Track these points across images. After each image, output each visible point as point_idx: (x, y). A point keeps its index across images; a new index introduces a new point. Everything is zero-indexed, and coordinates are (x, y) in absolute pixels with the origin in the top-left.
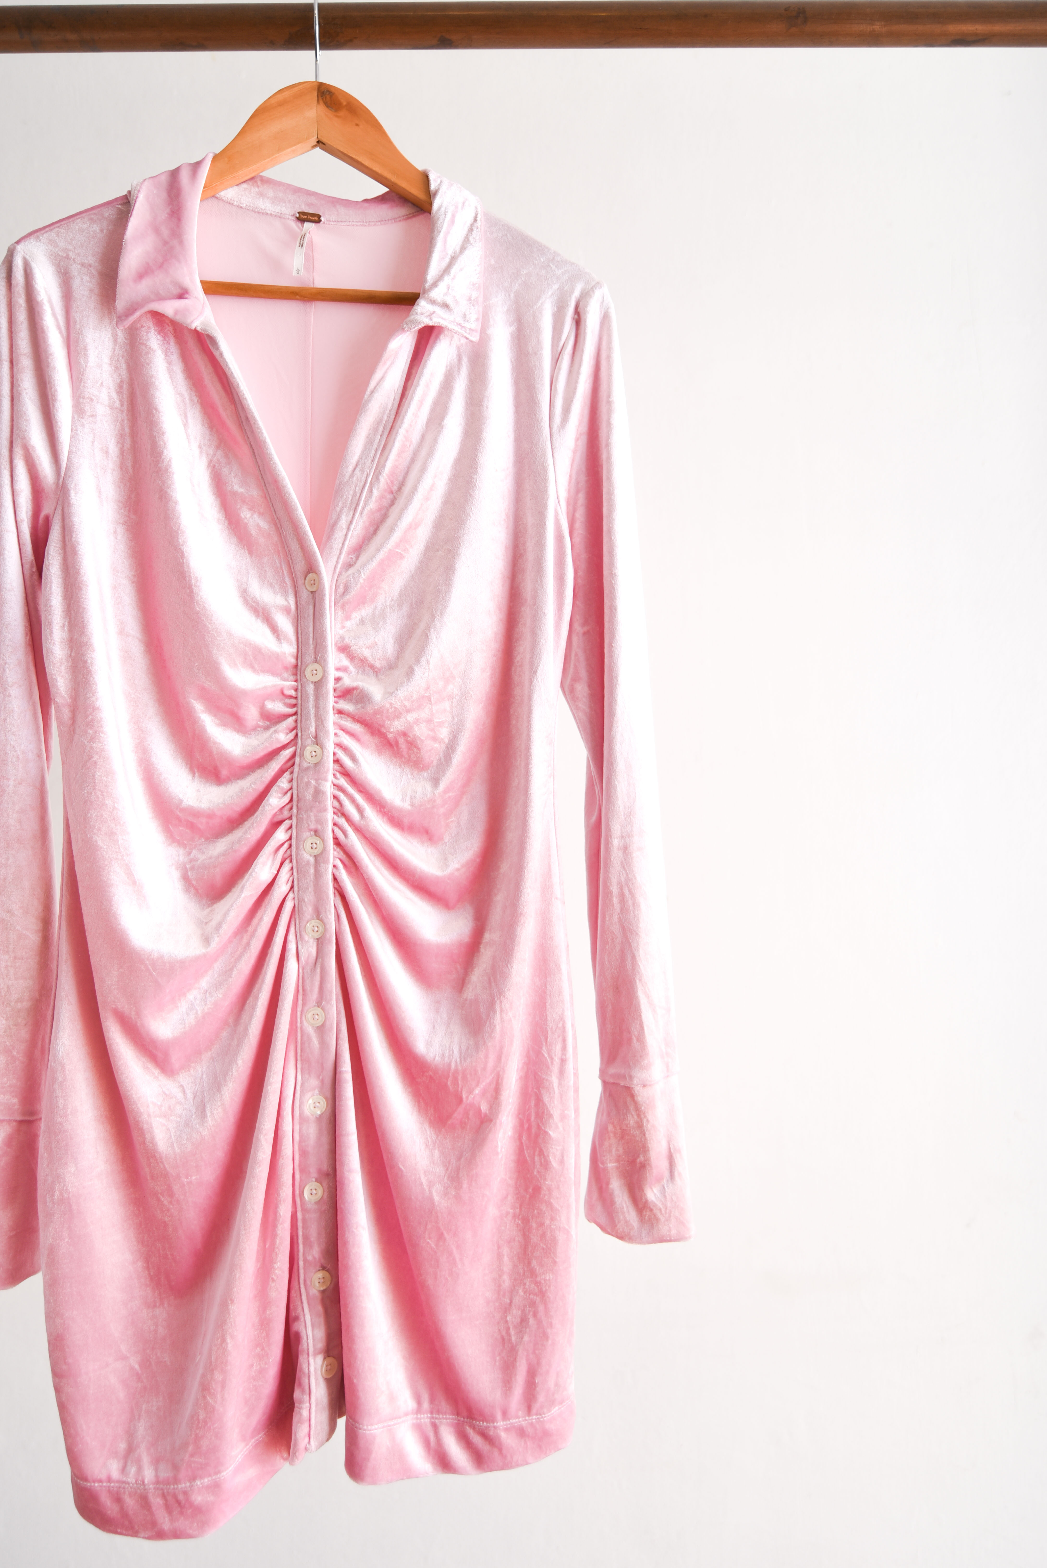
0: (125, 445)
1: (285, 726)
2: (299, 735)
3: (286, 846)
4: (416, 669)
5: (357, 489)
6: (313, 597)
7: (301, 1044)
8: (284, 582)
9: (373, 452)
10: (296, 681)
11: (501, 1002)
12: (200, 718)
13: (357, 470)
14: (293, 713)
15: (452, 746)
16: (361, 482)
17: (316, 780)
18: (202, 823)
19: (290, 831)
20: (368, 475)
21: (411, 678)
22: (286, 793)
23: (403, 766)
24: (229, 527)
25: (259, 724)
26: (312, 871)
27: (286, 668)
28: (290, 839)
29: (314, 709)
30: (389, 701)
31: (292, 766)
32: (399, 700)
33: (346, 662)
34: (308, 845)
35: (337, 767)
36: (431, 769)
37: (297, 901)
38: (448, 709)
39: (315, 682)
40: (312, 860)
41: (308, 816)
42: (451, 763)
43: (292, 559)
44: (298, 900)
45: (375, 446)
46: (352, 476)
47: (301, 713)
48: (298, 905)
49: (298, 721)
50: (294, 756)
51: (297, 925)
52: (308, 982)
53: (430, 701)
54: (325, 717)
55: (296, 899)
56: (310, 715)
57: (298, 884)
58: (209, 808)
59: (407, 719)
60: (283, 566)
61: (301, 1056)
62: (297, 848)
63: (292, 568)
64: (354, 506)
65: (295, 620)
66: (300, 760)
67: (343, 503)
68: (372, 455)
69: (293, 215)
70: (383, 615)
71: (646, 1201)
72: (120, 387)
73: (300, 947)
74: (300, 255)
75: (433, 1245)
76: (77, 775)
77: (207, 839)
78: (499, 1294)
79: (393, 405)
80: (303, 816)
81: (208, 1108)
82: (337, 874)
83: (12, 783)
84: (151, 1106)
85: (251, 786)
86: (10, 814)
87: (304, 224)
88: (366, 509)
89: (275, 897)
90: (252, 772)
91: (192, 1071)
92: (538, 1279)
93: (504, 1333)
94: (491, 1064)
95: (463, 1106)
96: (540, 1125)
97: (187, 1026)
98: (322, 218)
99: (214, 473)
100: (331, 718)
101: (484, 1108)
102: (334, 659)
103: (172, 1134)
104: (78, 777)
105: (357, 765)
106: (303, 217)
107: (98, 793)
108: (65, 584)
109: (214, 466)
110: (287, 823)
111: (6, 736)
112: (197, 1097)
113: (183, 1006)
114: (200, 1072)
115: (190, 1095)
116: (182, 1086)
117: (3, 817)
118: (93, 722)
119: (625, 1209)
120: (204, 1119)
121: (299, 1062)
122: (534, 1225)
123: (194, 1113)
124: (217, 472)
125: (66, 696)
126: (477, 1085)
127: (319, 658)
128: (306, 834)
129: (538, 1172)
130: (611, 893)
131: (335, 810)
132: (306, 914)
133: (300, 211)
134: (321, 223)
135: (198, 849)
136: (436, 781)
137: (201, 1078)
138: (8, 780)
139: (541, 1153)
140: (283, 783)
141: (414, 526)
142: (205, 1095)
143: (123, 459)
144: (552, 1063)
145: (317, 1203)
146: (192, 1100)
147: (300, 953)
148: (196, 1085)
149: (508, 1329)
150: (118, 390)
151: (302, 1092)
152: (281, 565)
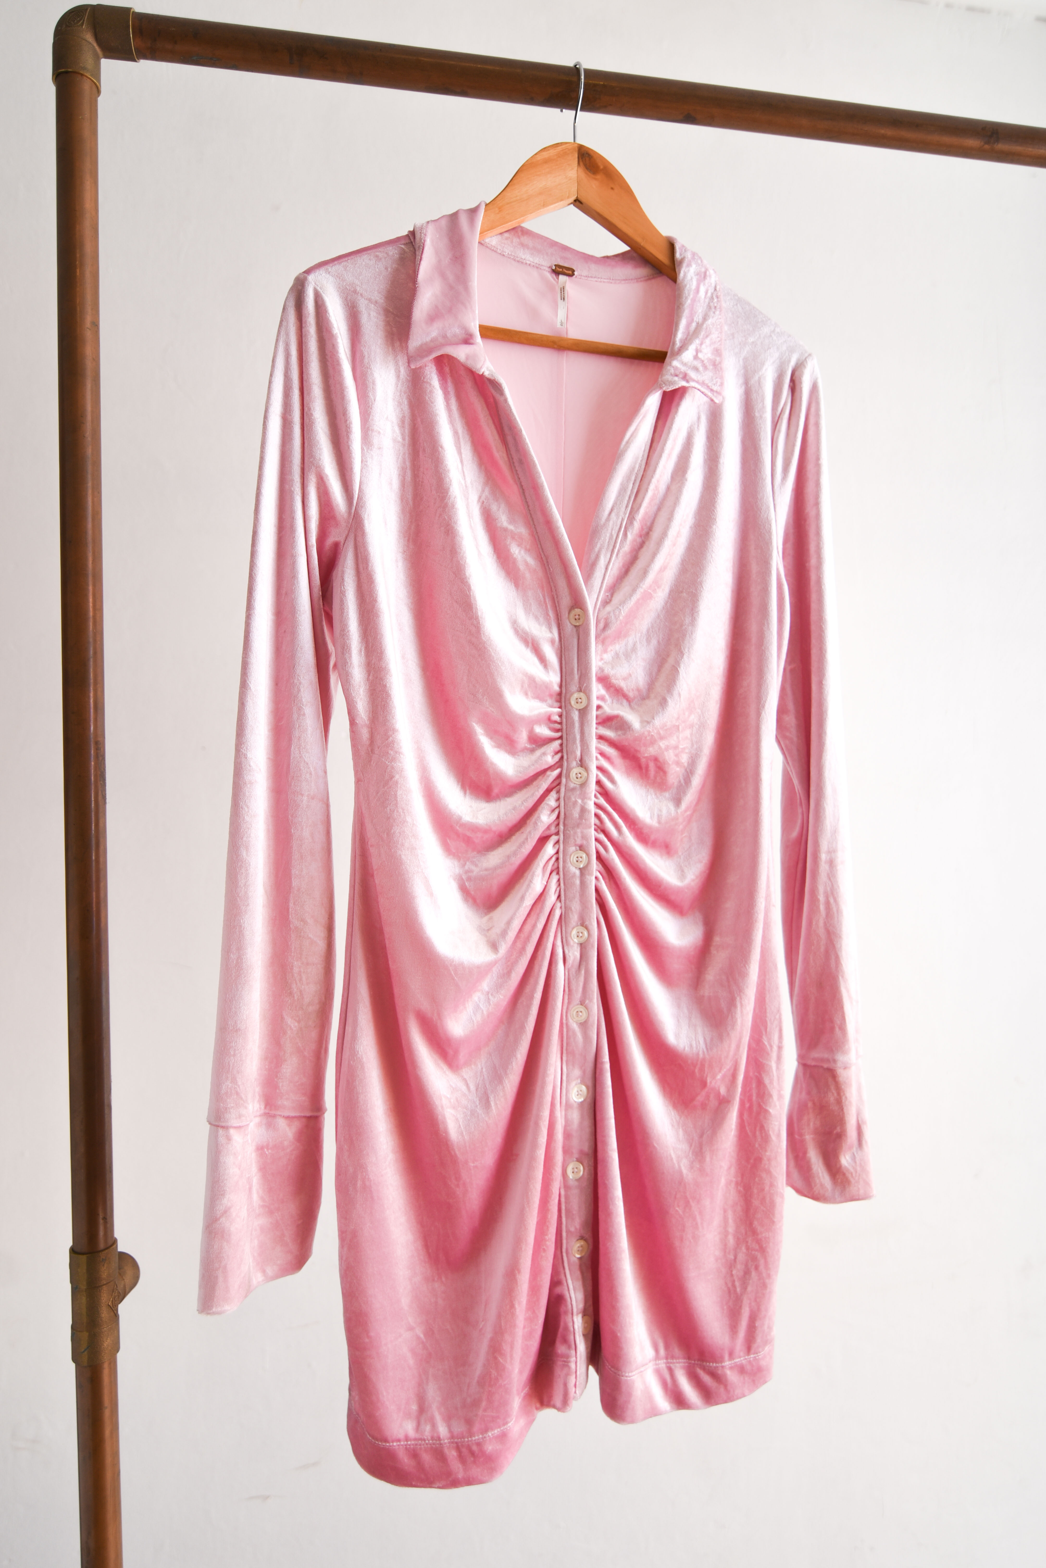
0: (406, 477)
1: (552, 749)
2: (565, 757)
3: (554, 859)
4: (670, 701)
5: (613, 532)
6: (577, 631)
7: (567, 1039)
8: (548, 615)
9: (627, 498)
10: (560, 707)
11: (741, 998)
12: (479, 740)
13: (613, 514)
14: (558, 737)
15: (691, 770)
16: (616, 526)
17: (583, 800)
18: (478, 838)
19: (557, 846)
20: (623, 520)
21: (666, 708)
22: (553, 811)
23: (648, 787)
24: (498, 561)
25: (529, 746)
26: (578, 882)
27: (551, 696)
28: (557, 852)
29: (579, 735)
30: (648, 729)
31: (558, 787)
32: (656, 729)
33: (603, 692)
34: (574, 858)
35: (598, 788)
36: (671, 790)
37: (564, 909)
38: (689, 736)
39: (580, 710)
40: (578, 872)
41: (575, 833)
42: (691, 785)
43: (557, 594)
44: (565, 907)
45: (629, 492)
46: (608, 519)
47: (567, 738)
48: (565, 913)
49: (564, 745)
50: (559, 776)
51: (564, 932)
52: (573, 983)
53: (678, 729)
54: (589, 742)
55: (563, 907)
56: (576, 740)
57: (565, 894)
58: (487, 824)
59: (660, 745)
60: (547, 600)
61: (567, 1050)
62: (564, 862)
63: (556, 602)
64: (611, 548)
65: (559, 652)
66: (566, 781)
67: (601, 545)
68: (626, 502)
69: (550, 267)
70: (634, 649)
71: (841, 1167)
72: (403, 421)
73: (566, 951)
74: (563, 308)
75: (681, 1213)
76: (378, 793)
77: (479, 852)
78: (725, 1252)
79: (643, 456)
80: (570, 832)
81: (492, 1099)
82: (599, 884)
83: (305, 798)
84: (443, 1099)
85: (523, 803)
86: (304, 827)
87: (558, 276)
88: (621, 551)
89: (547, 905)
90: (519, 790)
91: (473, 1066)
92: (760, 1236)
93: (730, 1285)
94: (731, 1053)
95: (706, 1090)
96: (761, 1104)
97: (475, 1025)
98: (576, 273)
99: (483, 509)
100: (594, 743)
101: (723, 1091)
102: (597, 689)
103: (461, 1123)
104: (379, 795)
105: (616, 786)
106: (558, 269)
107: (400, 810)
108: (360, 610)
109: (483, 502)
110: (554, 839)
111: (300, 753)
112: (479, 1089)
113: (470, 1007)
114: (479, 1067)
115: (472, 1087)
116: (465, 1080)
117: (298, 830)
118: (393, 744)
119: (821, 1175)
120: (489, 1109)
121: (564, 1055)
122: (755, 1191)
123: (478, 1104)
124: (486, 508)
125: (364, 717)
126: (720, 1072)
127: (584, 688)
128: (572, 849)
129: (760, 1145)
130: (818, 900)
131: (596, 827)
132: (572, 921)
133: (556, 264)
134: (574, 276)
135: (471, 862)
136: (678, 801)
137: (482, 1072)
138: (302, 795)
139: (762, 1127)
140: (551, 801)
141: (663, 569)
142: (487, 1086)
143: (403, 491)
144: (771, 1050)
145: (578, 1180)
146: (475, 1092)
147: (567, 957)
148: (477, 1078)
149: (734, 1281)
150: (400, 425)
151: (568, 1081)
152: (545, 599)
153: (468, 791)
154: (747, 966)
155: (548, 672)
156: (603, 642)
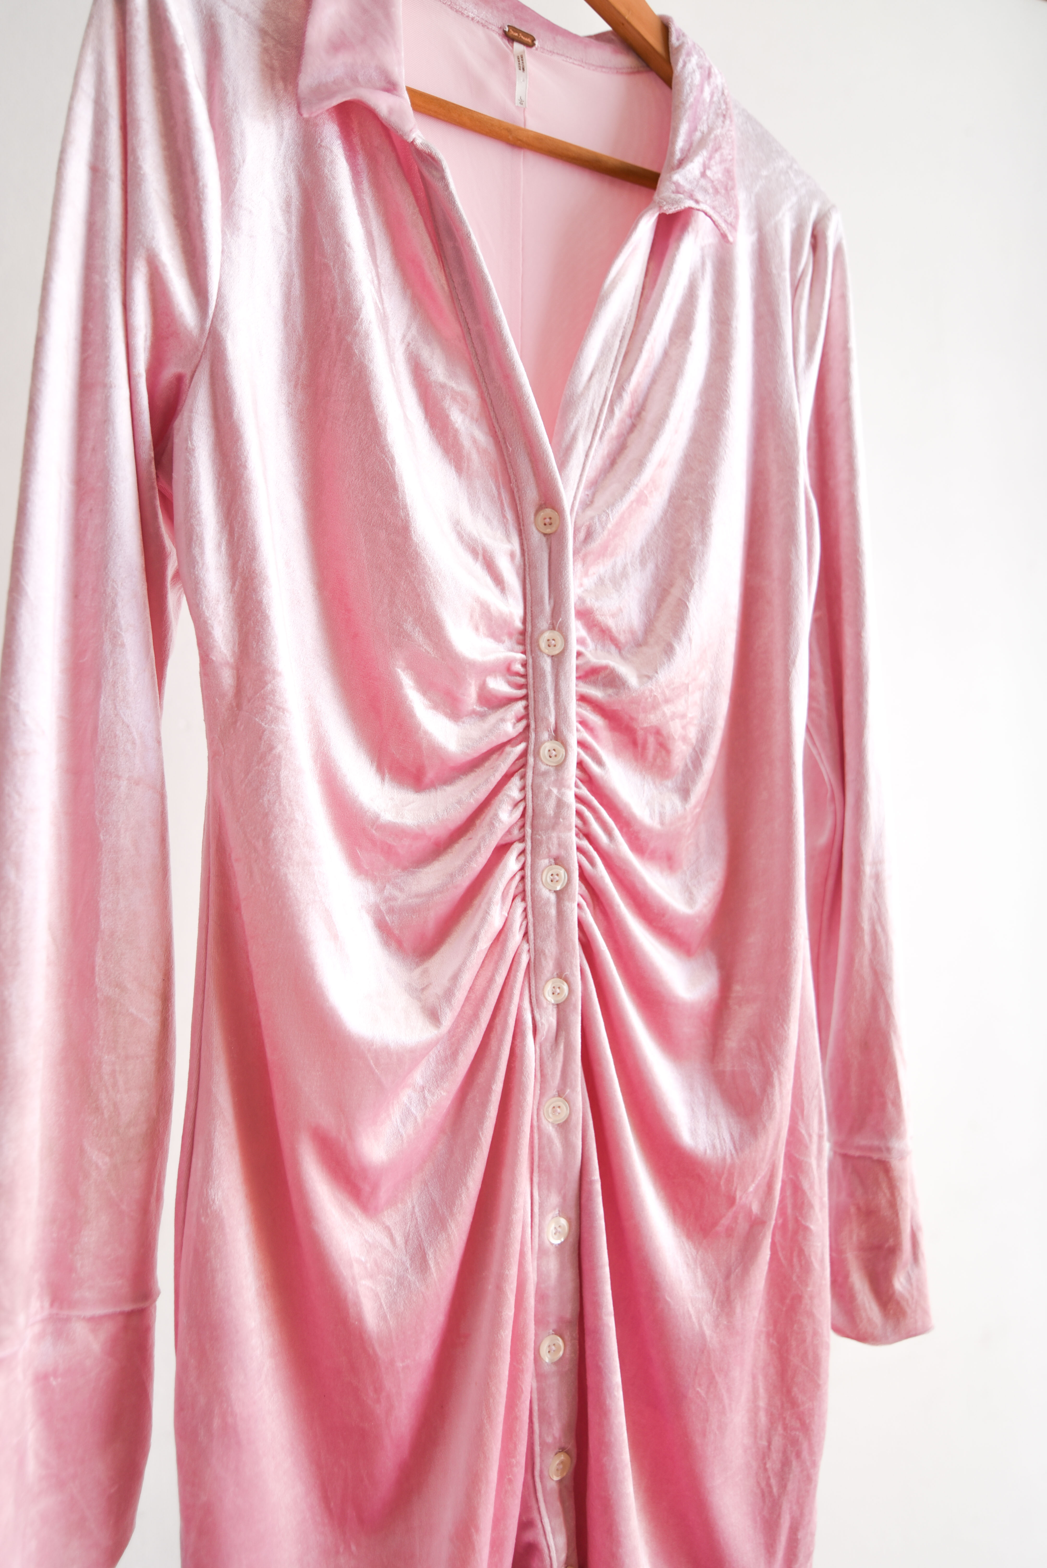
1: (512, 713)
2: (533, 726)
3: (518, 878)
4: (677, 648)
5: (595, 404)
6: (547, 541)
7: (539, 1149)
8: (504, 516)
9: (613, 360)
10: (524, 652)
11: (779, 1073)
12: (406, 697)
13: (595, 381)
14: (521, 695)
15: (701, 749)
16: (599, 396)
17: (559, 790)
18: (403, 846)
19: (522, 859)
20: (608, 388)
21: (673, 658)
22: (516, 805)
23: (644, 773)
25: (478, 708)
26: (553, 912)
27: (510, 635)
28: (523, 868)
29: (553, 693)
30: (650, 686)
31: (522, 770)
32: (658, 688)
33: (583, 633)
34: (546, 876)
35: (580, 773)
36: (676, 777)
37: (533, 953)
38: (699, 701)
39: (553, 656)
40: (553, 897)
41: (549, 838)
42: (702, 769)
43: (517, 487)
44: (535, 951)
46: (587, 387)
47: (534, 697)
48: (535, 960)
49: (530, 708)
50: (524, 754)
51: (533, 987)
52: (548, 1063)
53: (688, 690)
54: (567, 705)
55: (532, 951)
56: (549, 700)
57: (534, 930)
58: (418, 826)
59: (663, 712)
60: (503, 495)
61: (540, 1169)
62: (533, 881)
63: (517, 498)
64: (593, 426)
65: (521, 571)
66: (534, 760)
67: (578, 422)
68: (611, 365)
69: (501, 28)
70: (624, 574)
71: (894, 1293)
72: (288, 204)
73: (537, 1017)
74: (523, 81)
75: (703, 1393)
76: (248, 774)
77: (405, 869)
78: (755, 1437)
79: (633, 304)
80: (542, 837)
81: (431, 1256)
82: (583, 915)
83: (124, 783)
84: (355, 1265)
85: (472, 794)
86: (122, 831)
87: (513, 43)
88: (606, 433)
89: (509, 949)
90: (463, 775)
91: (400, 1205)
92: (801, 1408)
93: (763, 1484)
94: (768, 1154)
95: (734, 1209)
96: (800, 1218)
97: (405, 1141)
98: (536, 43)
99: (409, 353)
100: (573, 707)
101: (755, 1208)
102: (576, 628)
103: (382, 1301)
104: (249, 777)
105: (604, 769)
106: (512, 32)
107: (285, 802)
108: (219, 482)
109: (409, 345)
110: (517, 848)
111: (115, 708)
112: (411, 1242)
113: (396, 1114)
114: (410, 1204)
115: (399, 1239)
116: (388, 1229)
117: (111, 836)
118: (274, 695)
119: (867, 1305)
120: (426, 1272)
121: (536, 1174)
122: (794, 1343)
123: (408, 1265)
124: (412, 352)
125: (225, 651)
126: (753, 1181)
127: (557, 623)
128: (544, 862)
129: (798, 1277)
130: (862, 929)
131: (577, 830)
132: (546, 971)
133: (510, 24)
134: (534, 48)
135: (393, 884)
136: (685, 793)
137: (413, 1213)
138: (119, 777)
139: (801, 1252)
140: (513, 790)
141: (662, 464)
142: (423, 1237)
143: (288, 309)
144: (811, 1140)
145: (557, 1363)
146: (403, 1246)
147: (539, 1025)
148: (406, 1224)
149: (769, 1478)
150: (284, 208)
151: (542, 1214)
152: (499, 494)
153: (387, 776)
154: (785, 1026)
155: (507, 599)
156: (584, 560)
